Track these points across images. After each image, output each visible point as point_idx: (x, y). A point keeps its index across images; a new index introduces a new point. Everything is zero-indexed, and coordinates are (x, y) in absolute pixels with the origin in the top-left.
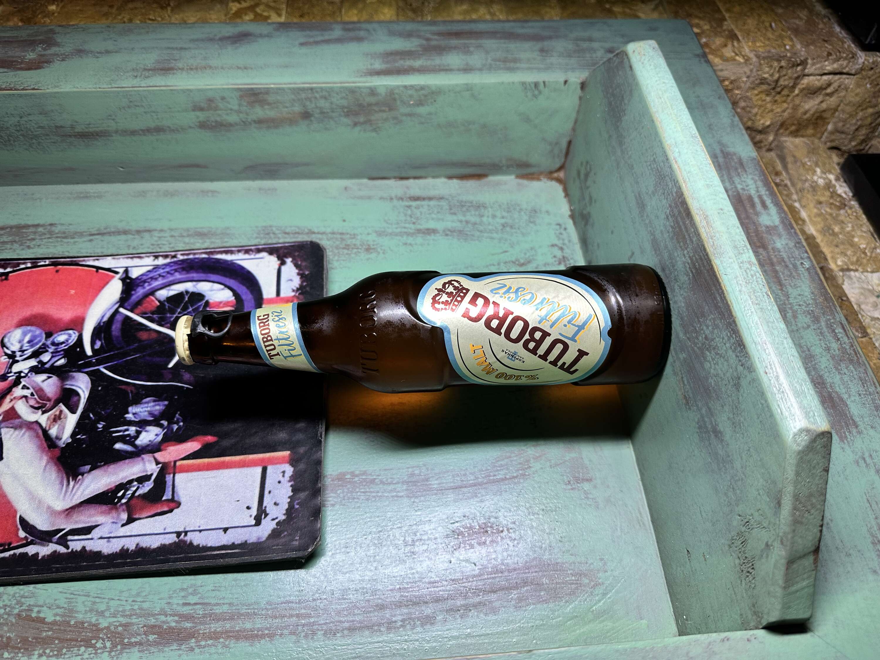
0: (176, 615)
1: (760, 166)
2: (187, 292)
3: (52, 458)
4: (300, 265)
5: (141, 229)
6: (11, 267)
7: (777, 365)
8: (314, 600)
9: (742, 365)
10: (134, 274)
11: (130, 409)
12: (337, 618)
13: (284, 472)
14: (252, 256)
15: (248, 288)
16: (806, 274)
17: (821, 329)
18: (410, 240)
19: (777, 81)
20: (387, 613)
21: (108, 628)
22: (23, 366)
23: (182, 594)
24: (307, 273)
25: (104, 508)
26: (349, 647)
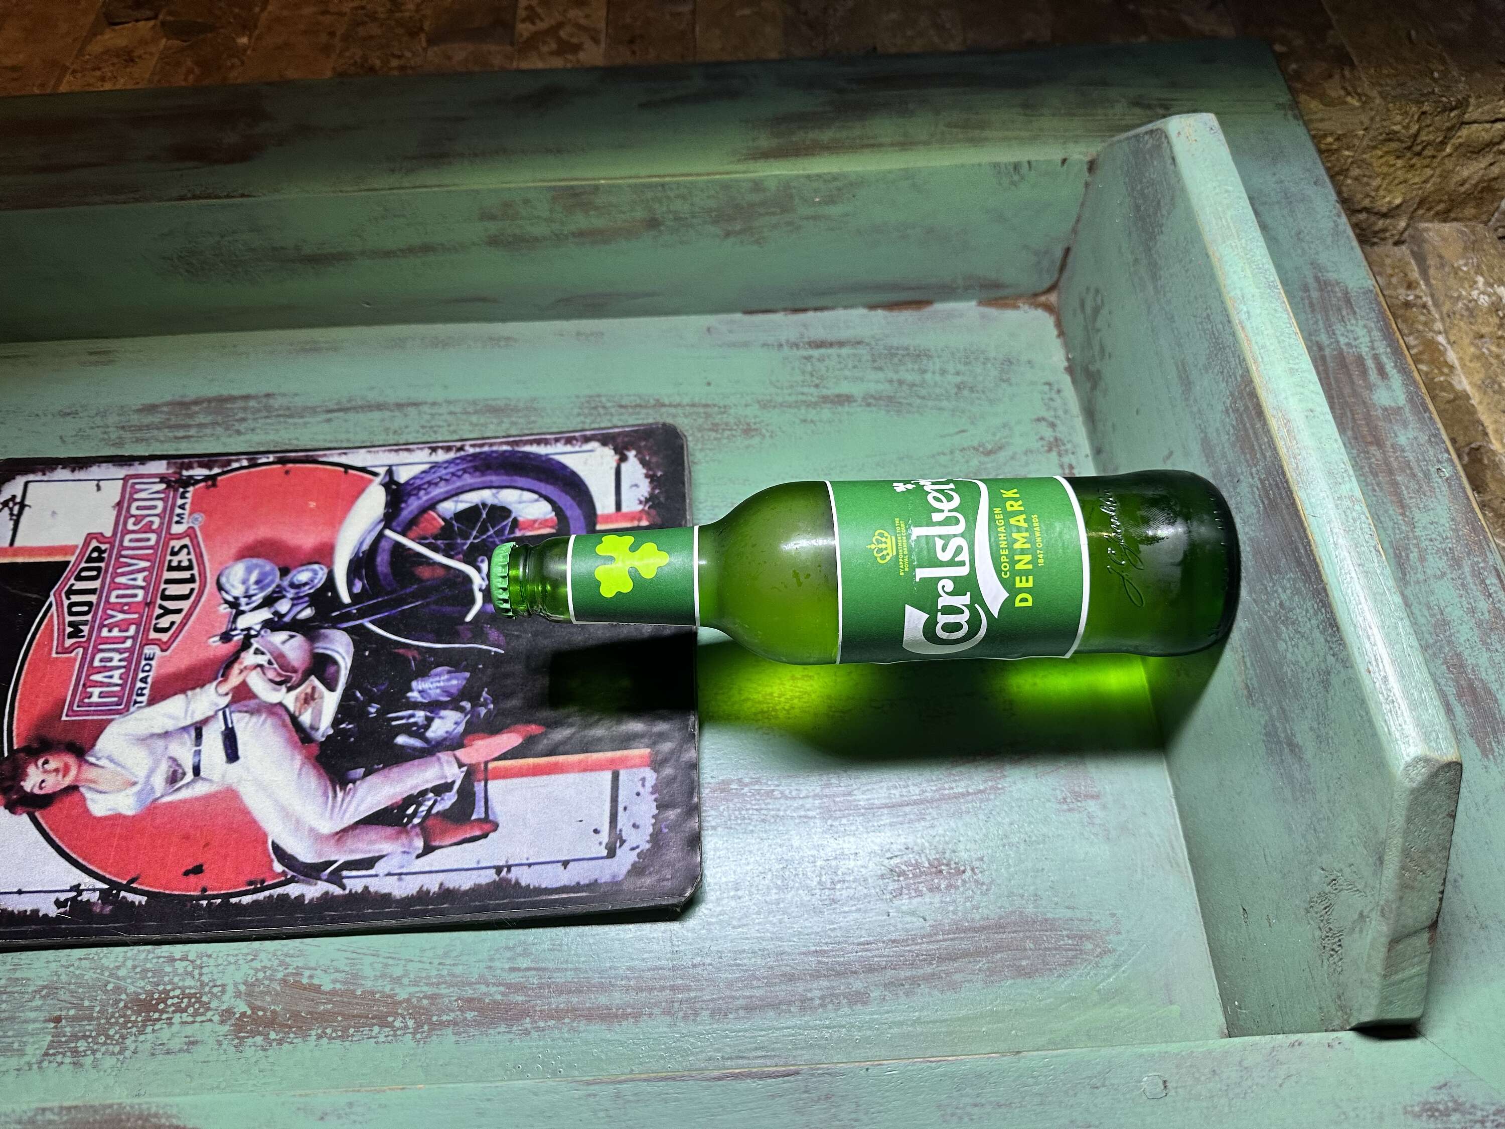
0: (500, 984)
1: (1379, 304)
2: (484, 505)
3: (307, 757)
4: (649, 462)
5: (403, 402)
6: (219, 467)
7: (1387, 660)
8: (694, 966)
9: (1333, 655)
10: (403, 476)
11: (414, 684)
12: (728, 993)
13: (643, 780)
14: (577, 448)
15: (574, 498)
16: (1445, 488)
17: (1464, 579)
18: (812, 414)
19: (1416, 135)
20: (800, 987)
21: (408, 1000)
22: (253, 620)
23: (508, 954)
24: (659, 474)
25: (390, 831)
26: (747, 1034)
